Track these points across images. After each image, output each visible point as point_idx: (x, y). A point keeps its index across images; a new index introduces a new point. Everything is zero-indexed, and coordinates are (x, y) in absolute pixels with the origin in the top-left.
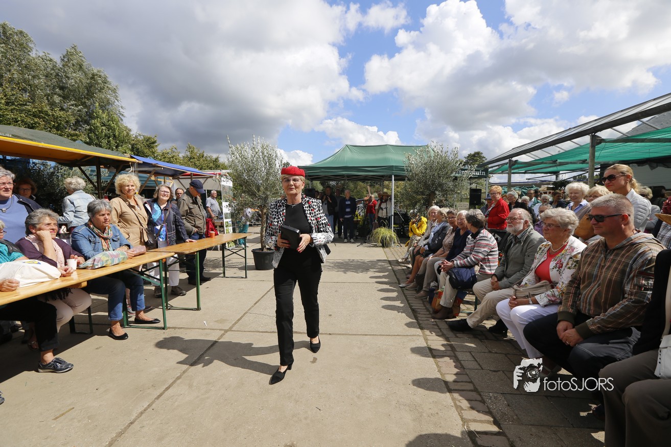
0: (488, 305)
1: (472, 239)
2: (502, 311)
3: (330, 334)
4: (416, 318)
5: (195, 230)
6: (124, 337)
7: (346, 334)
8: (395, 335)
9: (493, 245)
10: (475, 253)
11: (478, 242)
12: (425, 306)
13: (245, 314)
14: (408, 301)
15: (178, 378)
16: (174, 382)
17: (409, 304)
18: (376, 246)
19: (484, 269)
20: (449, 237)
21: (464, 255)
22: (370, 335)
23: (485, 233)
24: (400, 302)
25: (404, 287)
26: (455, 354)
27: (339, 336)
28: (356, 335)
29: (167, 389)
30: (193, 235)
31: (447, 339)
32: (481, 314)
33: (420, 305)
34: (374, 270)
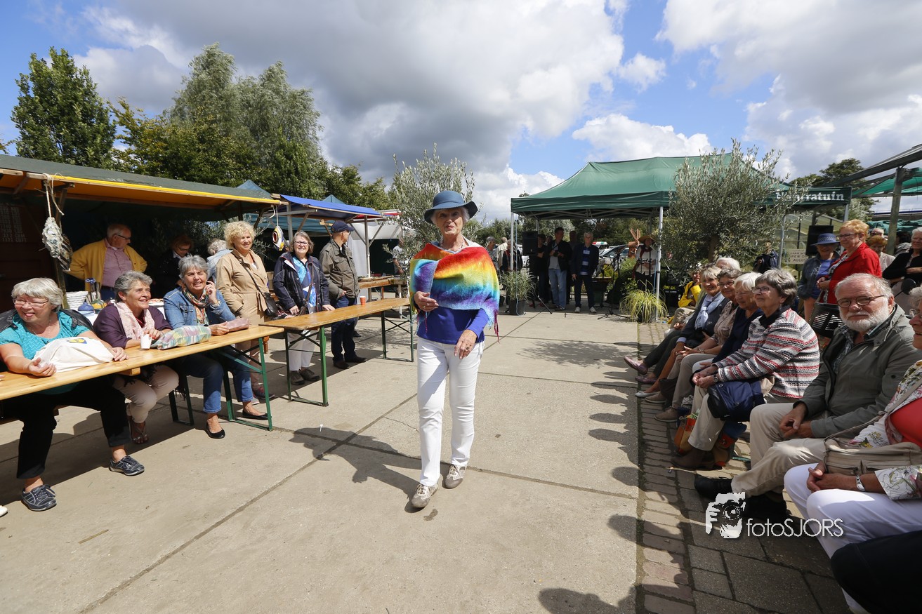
0: (775, 466)
1: (762, 328)
2: (795, 488)
3: (481, 470)
4: (641, 461)
5: (343, 292)
6: (220, 435)
7: (505, 475)
8: (586, 490)
9: (806, 341)
10: (763, 355)
11: (773, 333)
12: (669, 437)
13: (379, 418)
14: (640, 423)
15: (240, 510)
16: (233, 514)
17: (640, 429)
18: (627, 320)
19: (783, 387)
20: (724, 319)
21: (740, 356)
22: (544, 482)
23: (790, 316)
24: (624, 425)
25: (644, 398)
26: (687, 549)
27: (494, 475)
28: (520, 478)
29: (218, 524)
30: (340, 299)
31: (685, 513)
32: (759, 480)
33: (660, 434)
34: (608, 361)
